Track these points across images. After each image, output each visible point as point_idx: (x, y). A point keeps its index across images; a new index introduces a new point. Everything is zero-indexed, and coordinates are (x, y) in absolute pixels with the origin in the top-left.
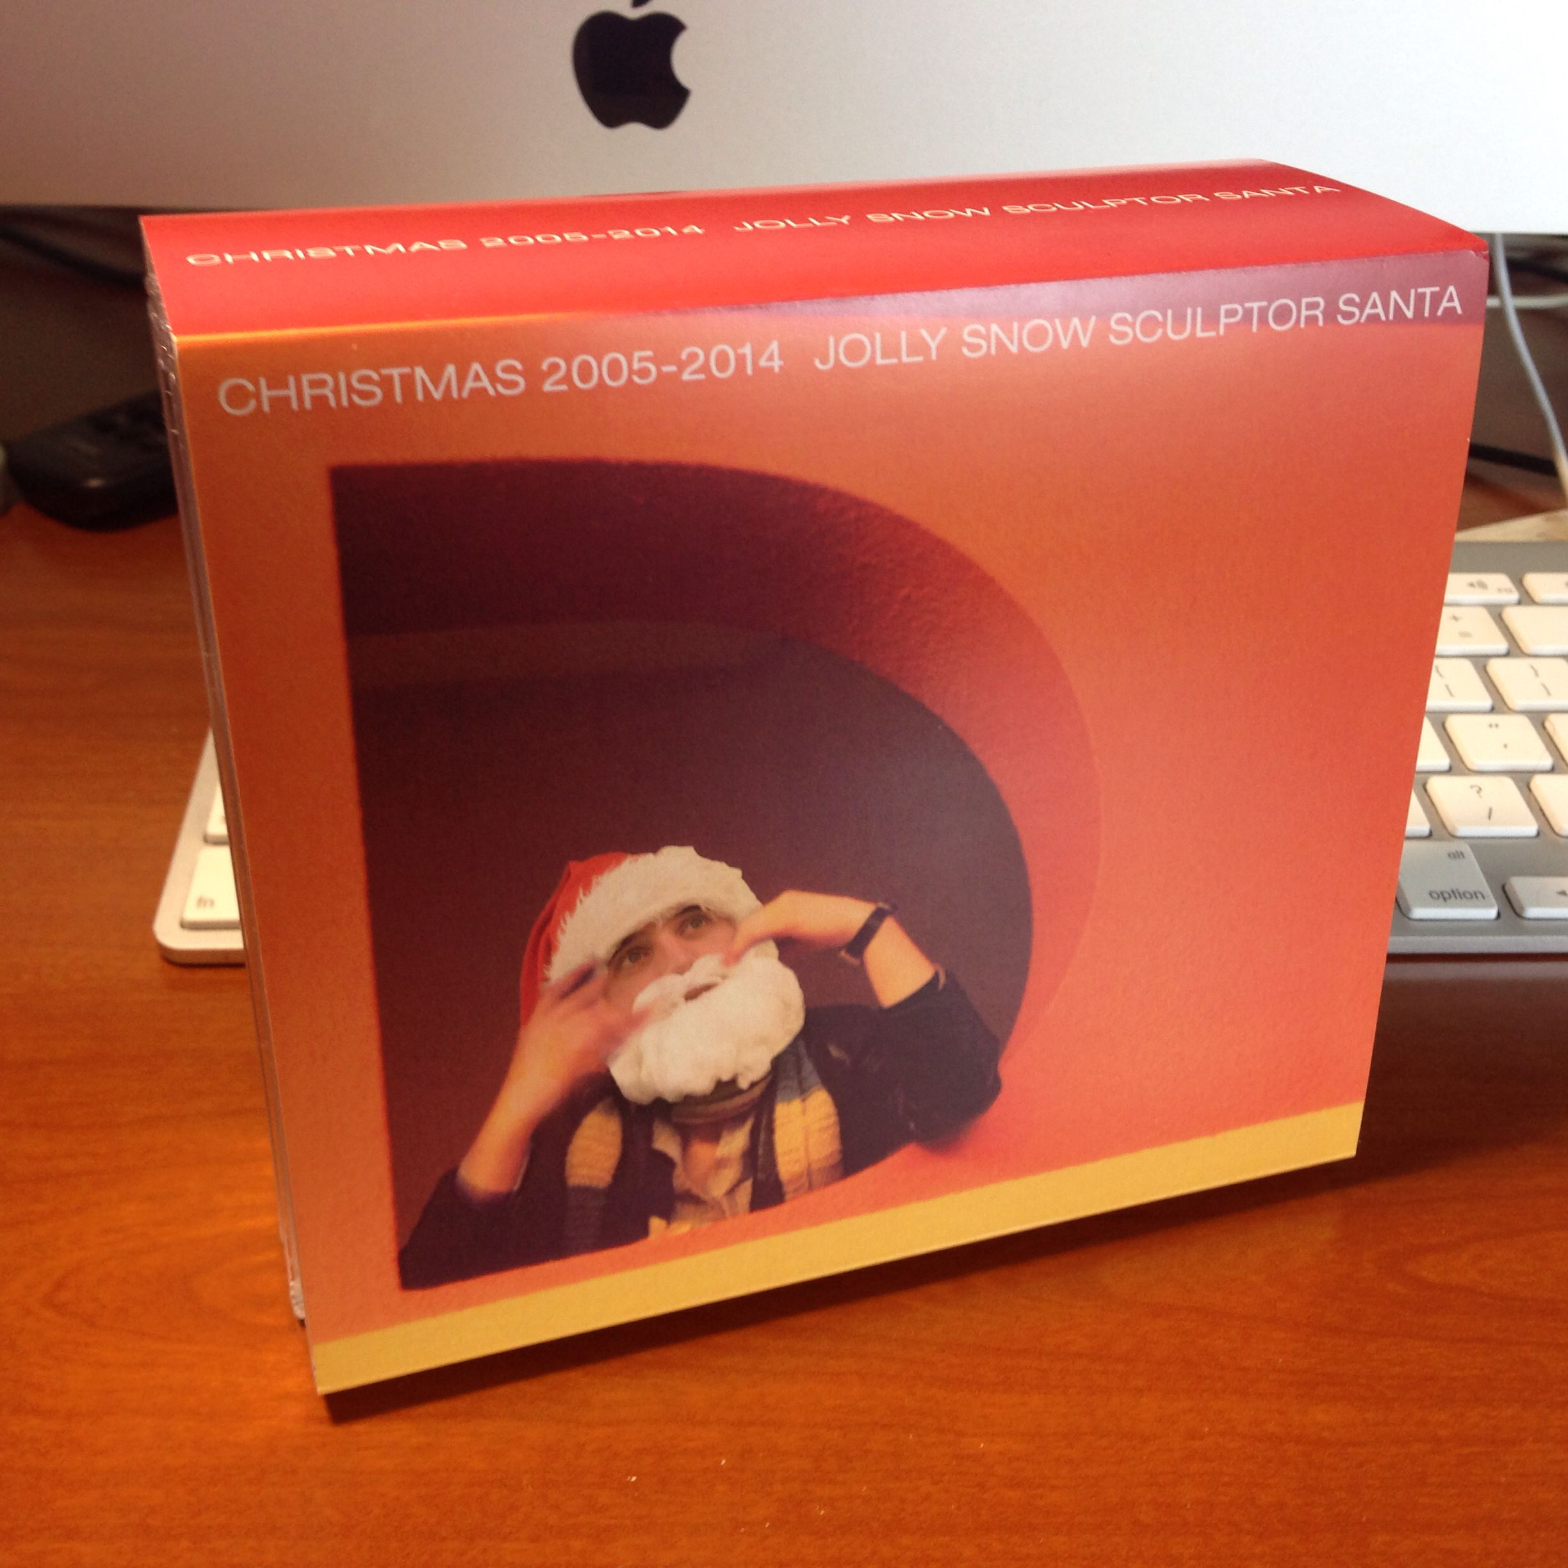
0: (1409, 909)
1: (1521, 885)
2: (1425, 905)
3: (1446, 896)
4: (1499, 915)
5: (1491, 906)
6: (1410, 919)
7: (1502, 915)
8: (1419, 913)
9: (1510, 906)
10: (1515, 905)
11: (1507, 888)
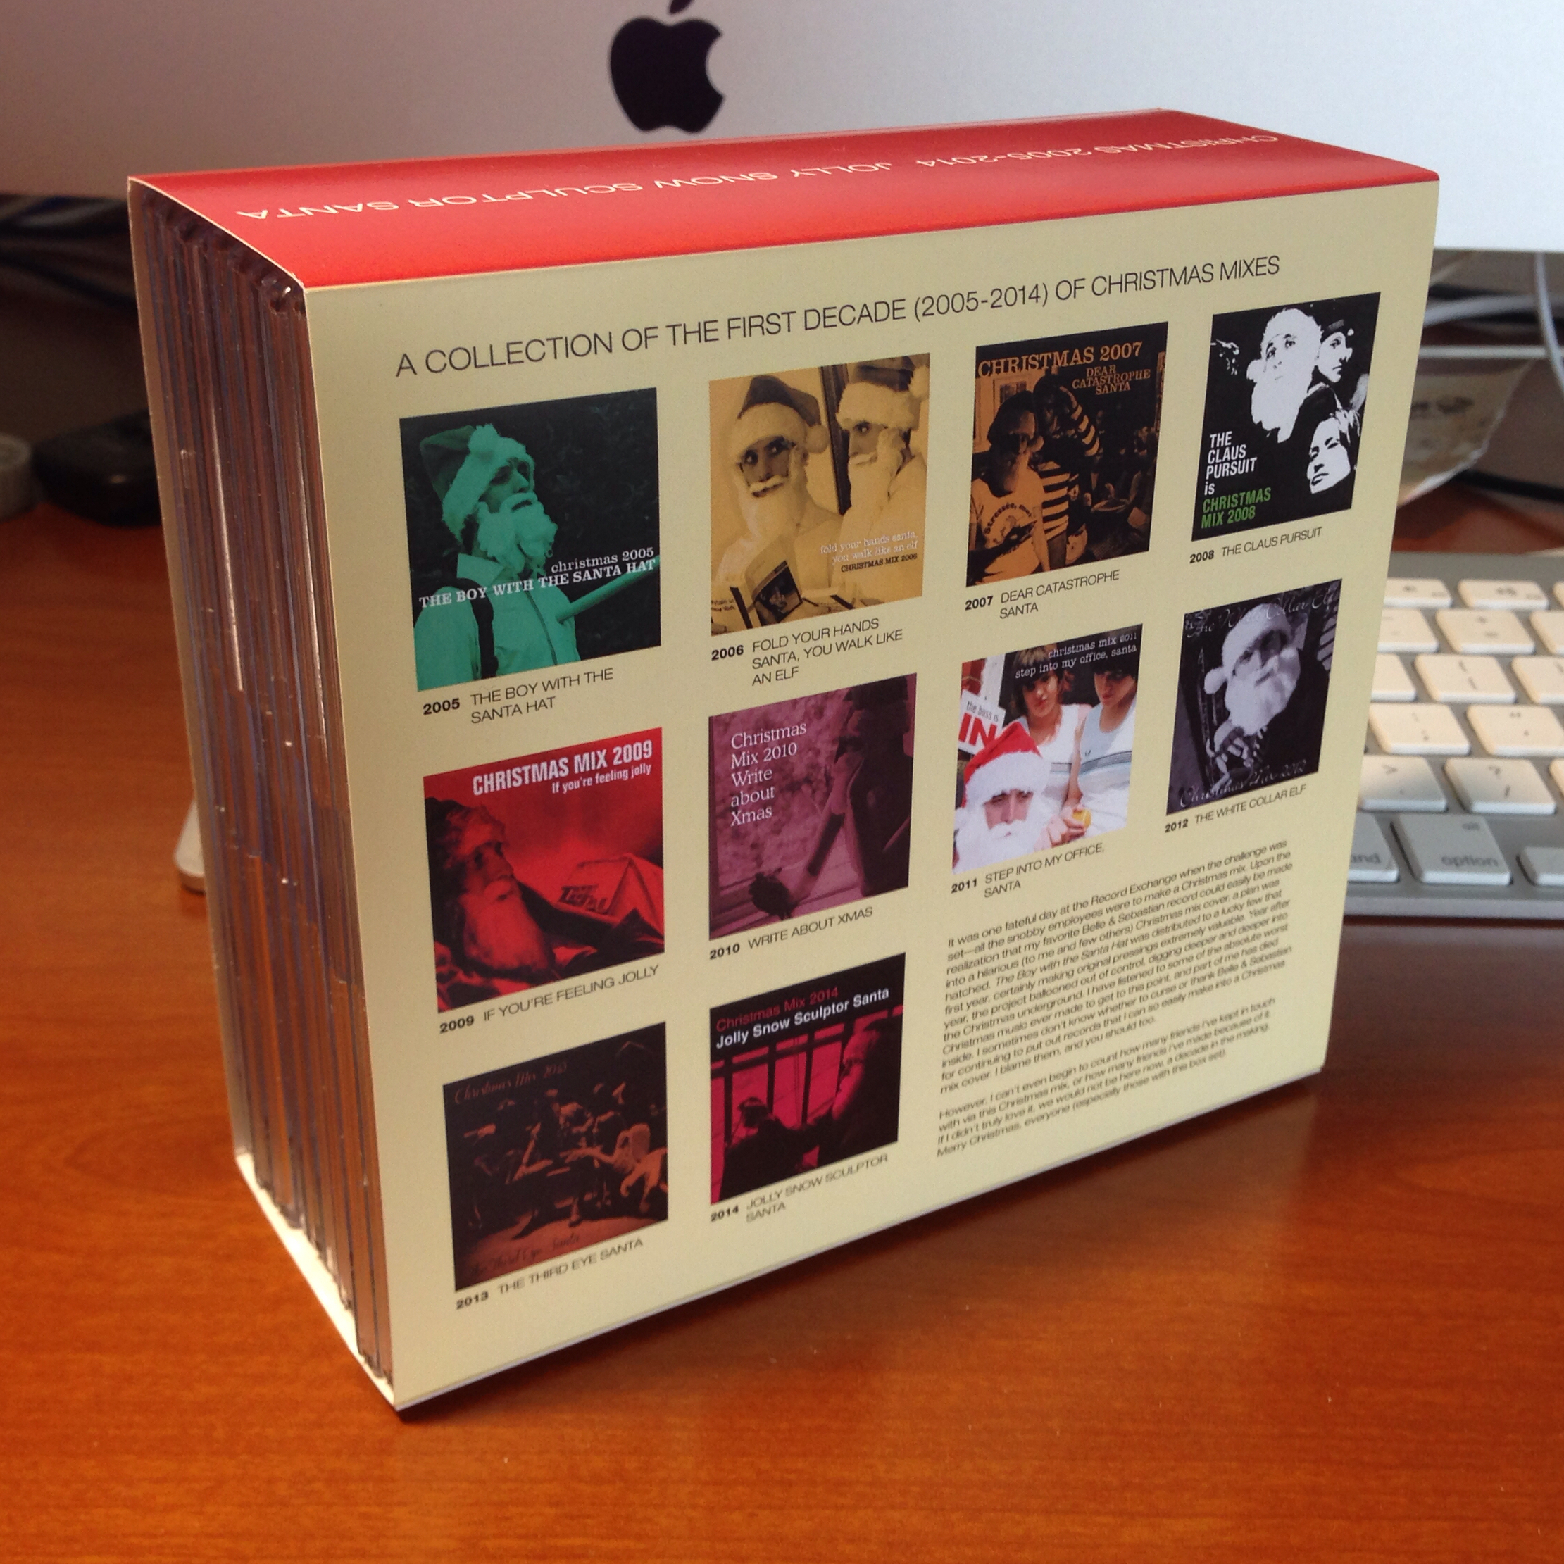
0: (1421, 873)
1: (1535, 856)
2: (1435, 868)
3: (1459, 861)
4: (1512, 882)
5: (1504, 872)
6: (1422, 883)
7: (1515, 883)
8: (1432, 876)
9: (1524, 875)
10: (1528, 871)
11: (1522, 860)
